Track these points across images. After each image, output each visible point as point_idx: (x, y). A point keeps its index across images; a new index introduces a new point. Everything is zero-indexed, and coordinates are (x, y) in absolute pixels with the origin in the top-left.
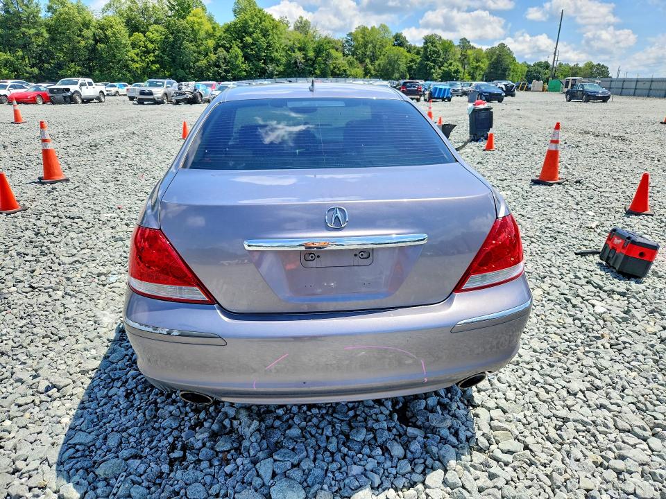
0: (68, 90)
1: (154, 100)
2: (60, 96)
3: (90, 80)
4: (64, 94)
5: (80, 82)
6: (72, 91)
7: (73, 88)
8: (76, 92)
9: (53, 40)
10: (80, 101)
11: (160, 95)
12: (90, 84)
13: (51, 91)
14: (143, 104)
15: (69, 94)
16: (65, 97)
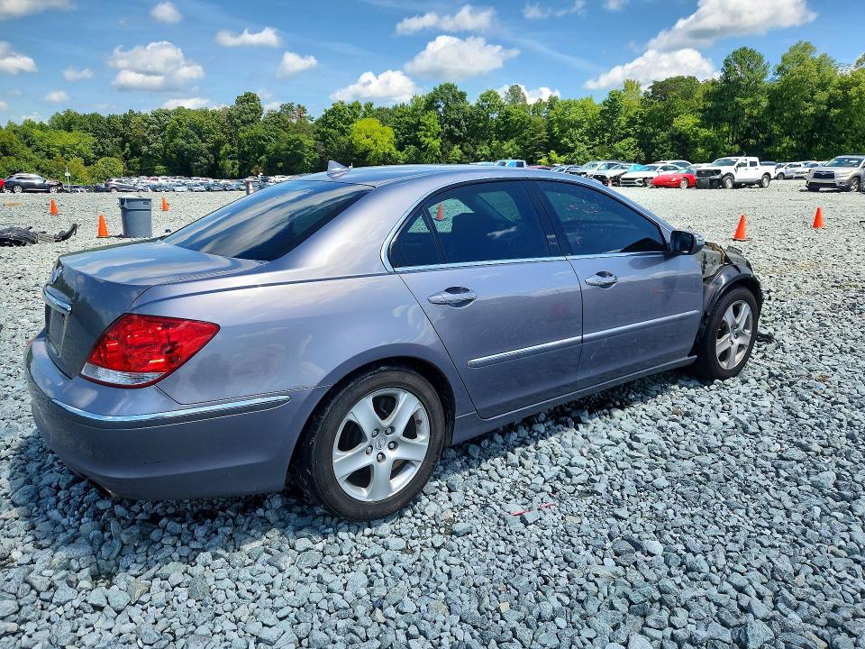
0: (718, 172)
1: (833, 185)
2: (706, 180)
3: (755, 159)
4: (712, 177)
5: (739, 162)
6: (723, 173)
7: (725, 170)
8: (728, 174)
9: (771, 108)
10: (730, 185)
11: (846, 178)
12: (753, 164)
13: (699, 173)
14: (817, 190)
15: (718, 177)
16: (712, 181)
